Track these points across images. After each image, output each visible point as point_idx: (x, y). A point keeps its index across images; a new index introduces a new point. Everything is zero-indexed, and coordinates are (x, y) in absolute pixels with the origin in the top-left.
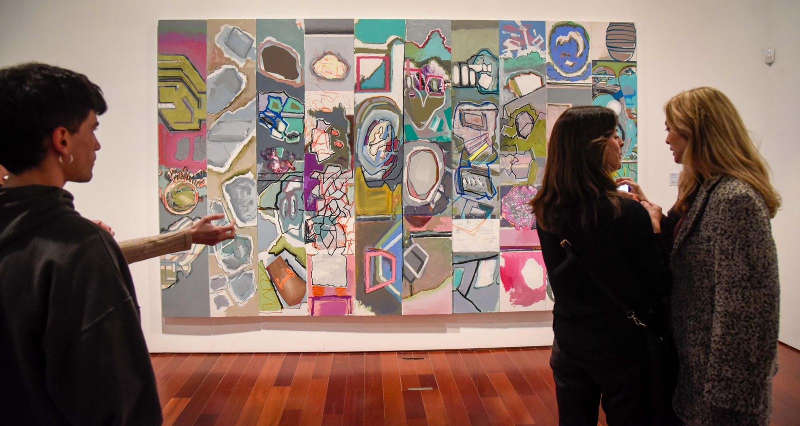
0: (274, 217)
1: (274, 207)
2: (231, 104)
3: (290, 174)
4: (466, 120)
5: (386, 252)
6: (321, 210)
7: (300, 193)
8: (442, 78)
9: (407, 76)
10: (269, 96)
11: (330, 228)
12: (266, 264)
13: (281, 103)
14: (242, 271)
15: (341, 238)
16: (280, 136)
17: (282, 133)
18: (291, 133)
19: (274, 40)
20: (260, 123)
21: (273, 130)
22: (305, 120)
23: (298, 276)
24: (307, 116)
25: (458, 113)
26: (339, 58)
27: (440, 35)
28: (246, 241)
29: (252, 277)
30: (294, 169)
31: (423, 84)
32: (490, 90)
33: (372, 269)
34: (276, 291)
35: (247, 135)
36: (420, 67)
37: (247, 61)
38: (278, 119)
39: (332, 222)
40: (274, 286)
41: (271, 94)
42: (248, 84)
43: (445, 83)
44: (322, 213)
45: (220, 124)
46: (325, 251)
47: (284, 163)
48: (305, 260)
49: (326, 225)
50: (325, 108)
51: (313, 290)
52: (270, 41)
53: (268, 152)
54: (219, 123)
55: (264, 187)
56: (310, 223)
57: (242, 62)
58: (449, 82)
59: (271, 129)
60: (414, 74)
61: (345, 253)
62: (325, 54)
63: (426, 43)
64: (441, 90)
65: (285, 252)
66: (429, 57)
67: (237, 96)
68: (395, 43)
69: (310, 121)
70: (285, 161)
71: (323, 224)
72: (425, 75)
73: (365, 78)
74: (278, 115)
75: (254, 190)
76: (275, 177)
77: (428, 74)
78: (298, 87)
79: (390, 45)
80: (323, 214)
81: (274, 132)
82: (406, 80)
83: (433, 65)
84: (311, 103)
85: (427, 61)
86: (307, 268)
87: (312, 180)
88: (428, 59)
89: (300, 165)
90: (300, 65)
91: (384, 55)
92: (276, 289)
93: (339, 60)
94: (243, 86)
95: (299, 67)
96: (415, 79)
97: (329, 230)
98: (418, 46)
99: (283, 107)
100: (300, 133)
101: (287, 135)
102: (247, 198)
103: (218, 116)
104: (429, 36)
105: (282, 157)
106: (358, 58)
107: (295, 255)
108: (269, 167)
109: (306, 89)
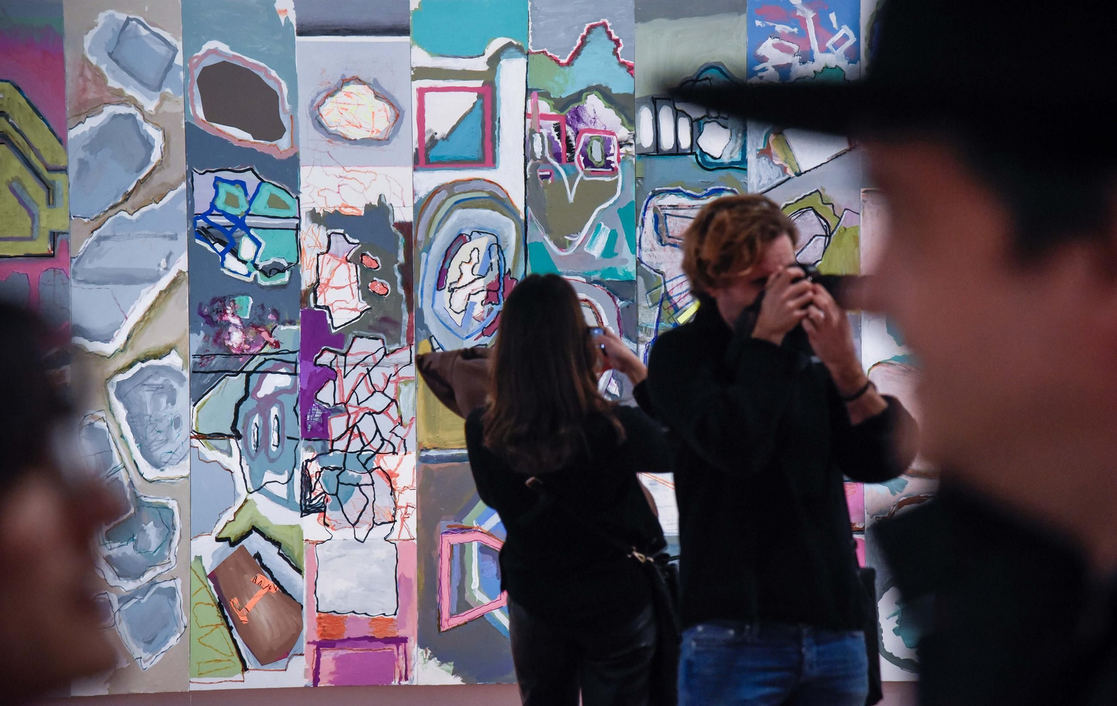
0: (230, 454)
1: (229, 432)
2: (128, 196)
3: (267, 357)
4: (670, 230)
5: (489, 534)
6: (339, 438)
7: (290, 401)
8: (613, 134)
9: (533, 132)
10: (217, 179)
11: (360, 478)
12: (209, 565)
13: (246, 194)
14: (152, 583)
15: (383, 501)
16: (243, 269)
17: (249, 264)
18: (270, 262)
19: (224, 48)
20: (198, 241)
21: (228, 256)
22: (302, 235)
23: (284, 591)
24: (305, 224)
25: (650, 215)
26: (377, 90)
27: (609, 34)
28: (164, 512)
29: (173, 597)
30: (277, 344)
31: (570, 149)
32: (726, 159)
33: (456, 575)
34: (230, 629)
35: (167, 269)
36: (562, 110)
37: (164, 98)
38: (239, 232)
39: (364, 465)
40: (225, 618)
41: (219, 174)
42: (166, 150)
43: (621, 146)
44: (341, 445)
45: (102, 243)
46: (348, 533)
47: (252, 331)
48: (301, 554)
49: (351, 473)
50: (346, 207)
51: (320, 624)
52: (215, 51)
53: (216, 306)
54: (100, 239)
55: (205, 386)
56: (314, 468)
57: (151, 99)
58: (631, 144)
59: (223, 254)
60: (548, 128)
61: (394, 536)
62: (345, 82)
63: (577, 53)
64: (611, 162)
65: (255, 535)
66: (584, 87)
67: (141, 177)
68: (505, 55)
69: (313, 236)
70: (254, 326)
71: (342, 470)
72: (573, 128)
73: (438, 137)
74: (239, 223)
75: (183, 393)
76: (231, 364)
77: (581, 126)
78: (284, 157)
79: (494, 61)
80: (343, 448)
81: (230, 261)
82: (532, 139)
83: (594, 104)
84: (315, 195)
85: (579, 97)
86: (305, 573)
87: (319, 370)
88: (581, 93)
89: (289, 335)
90: (288, 106)
91: (478, 84)
92: (231, 624)
93: (376, 97)
94: (156, 156)
95: (285, 113)
96: (550, 138)
97: (358, 485)
98: (557, 61)
99: (250, 203)
100: (289, 264)
101: (260, 267)
102: (166, 411)
103: (96, 224)
104: (584, 38)
105: (248, 317)
106: (422, 92)
107: (277, 544)
108: (219, 341)
109: (301, 163)
